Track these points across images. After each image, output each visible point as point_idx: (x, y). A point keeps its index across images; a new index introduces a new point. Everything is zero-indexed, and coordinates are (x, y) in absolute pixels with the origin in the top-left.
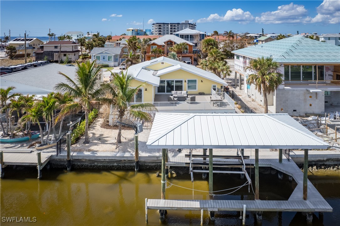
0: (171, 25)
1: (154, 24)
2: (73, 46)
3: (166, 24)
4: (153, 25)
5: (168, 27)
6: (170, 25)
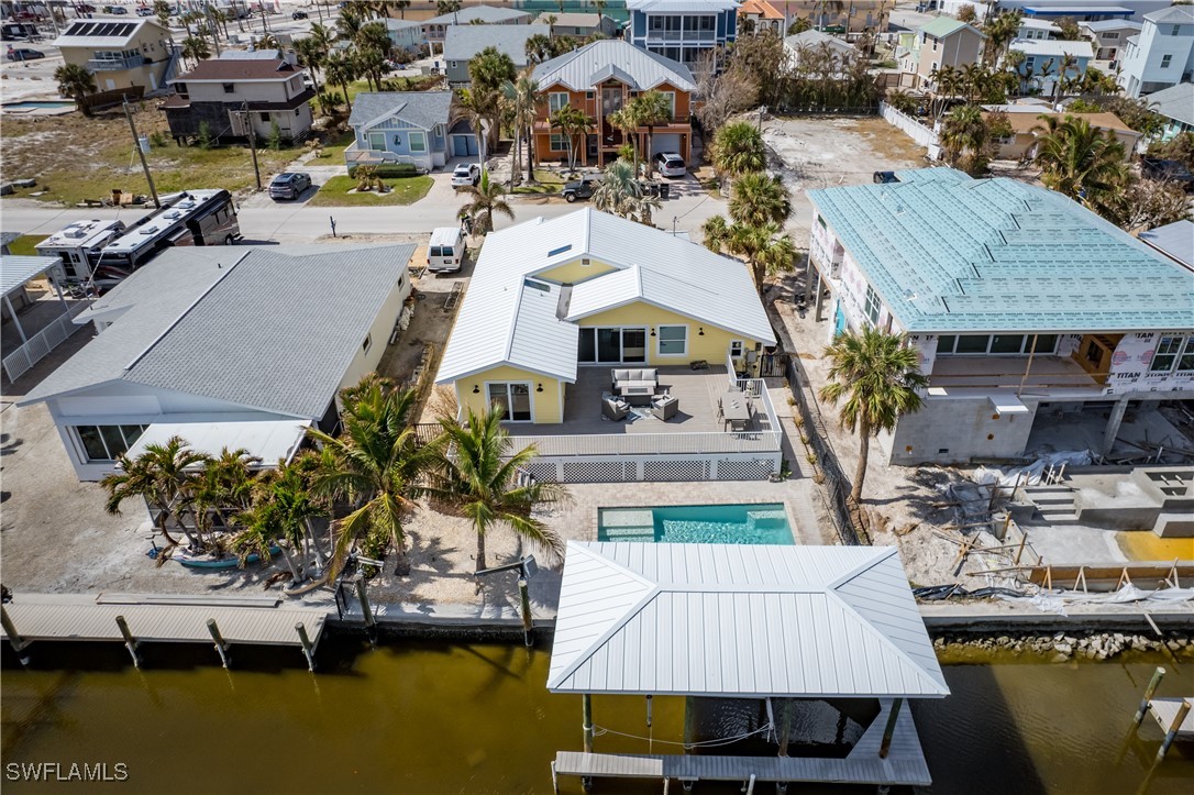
2: (285, 83)
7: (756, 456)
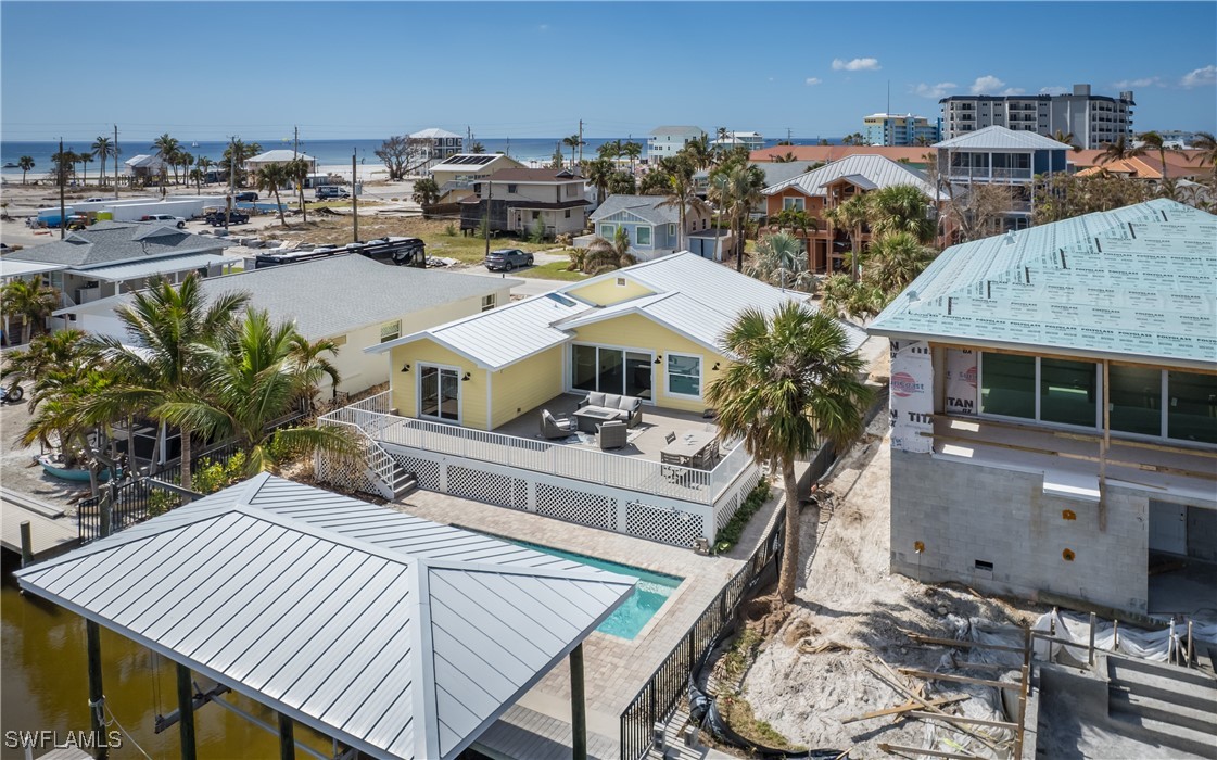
0: (1014, 102)
1: (944, 101)
2: (558, 187)
3: (994, 99)
4: (942, 106)
5: (999, 109)
6: (1007, 105)
7: (679, 506)
